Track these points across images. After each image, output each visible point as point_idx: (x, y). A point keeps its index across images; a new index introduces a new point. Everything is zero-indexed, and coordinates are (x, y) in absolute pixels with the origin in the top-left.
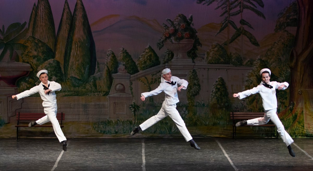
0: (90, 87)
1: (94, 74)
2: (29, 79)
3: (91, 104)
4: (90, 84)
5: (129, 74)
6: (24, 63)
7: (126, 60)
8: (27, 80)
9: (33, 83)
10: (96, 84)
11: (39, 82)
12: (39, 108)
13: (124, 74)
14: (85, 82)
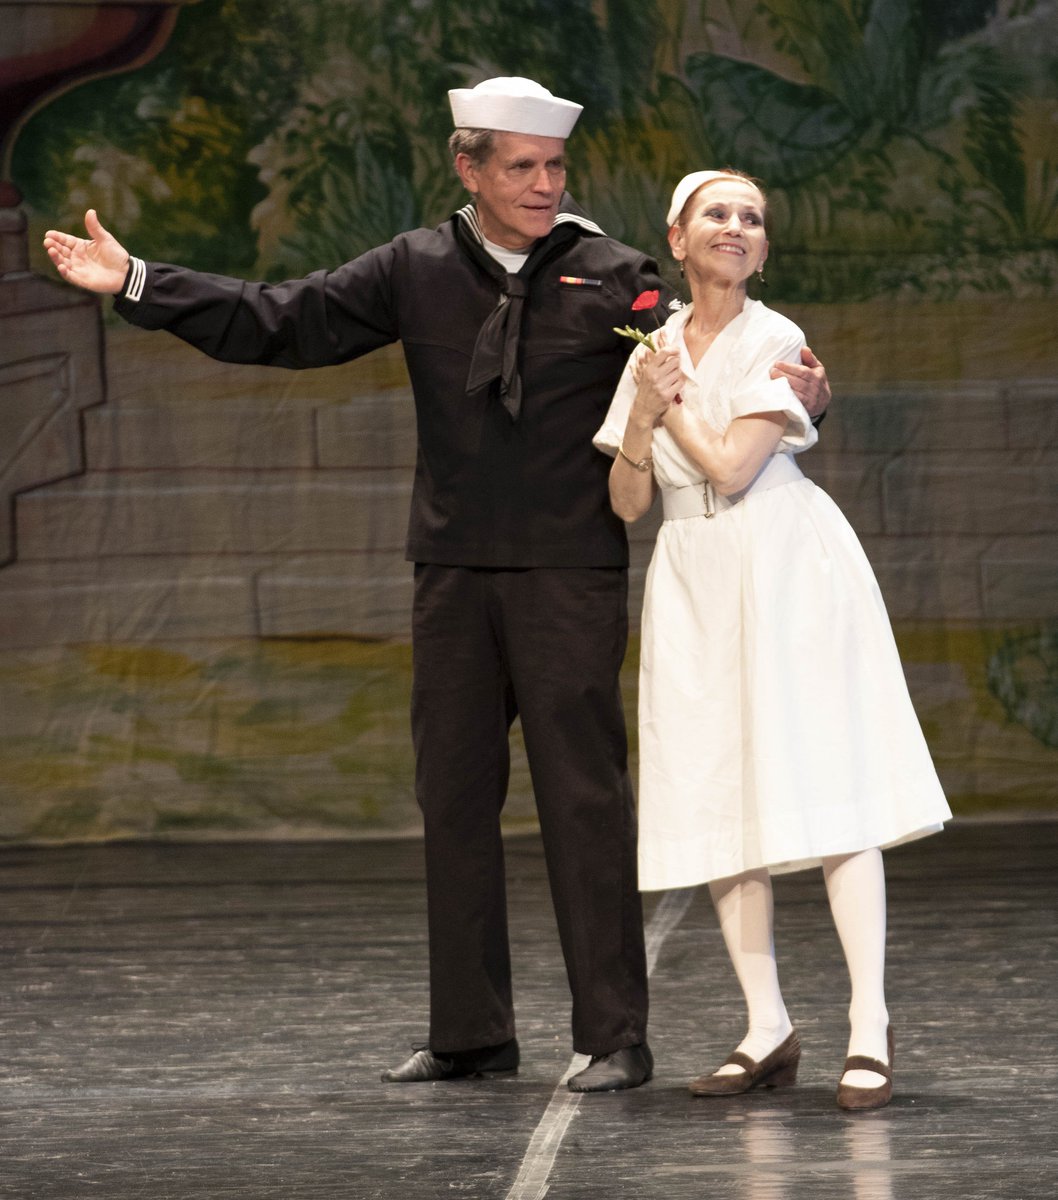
0: (942, 185)
1: (980, 23)
2: (170, 99)
3: (950, 394)
4: (939, 152)
8: (143, 110)
9: (226, 150)
10: (1015, 148)
11: (292, 135)
12: (306, 462)
14: (878, 125)
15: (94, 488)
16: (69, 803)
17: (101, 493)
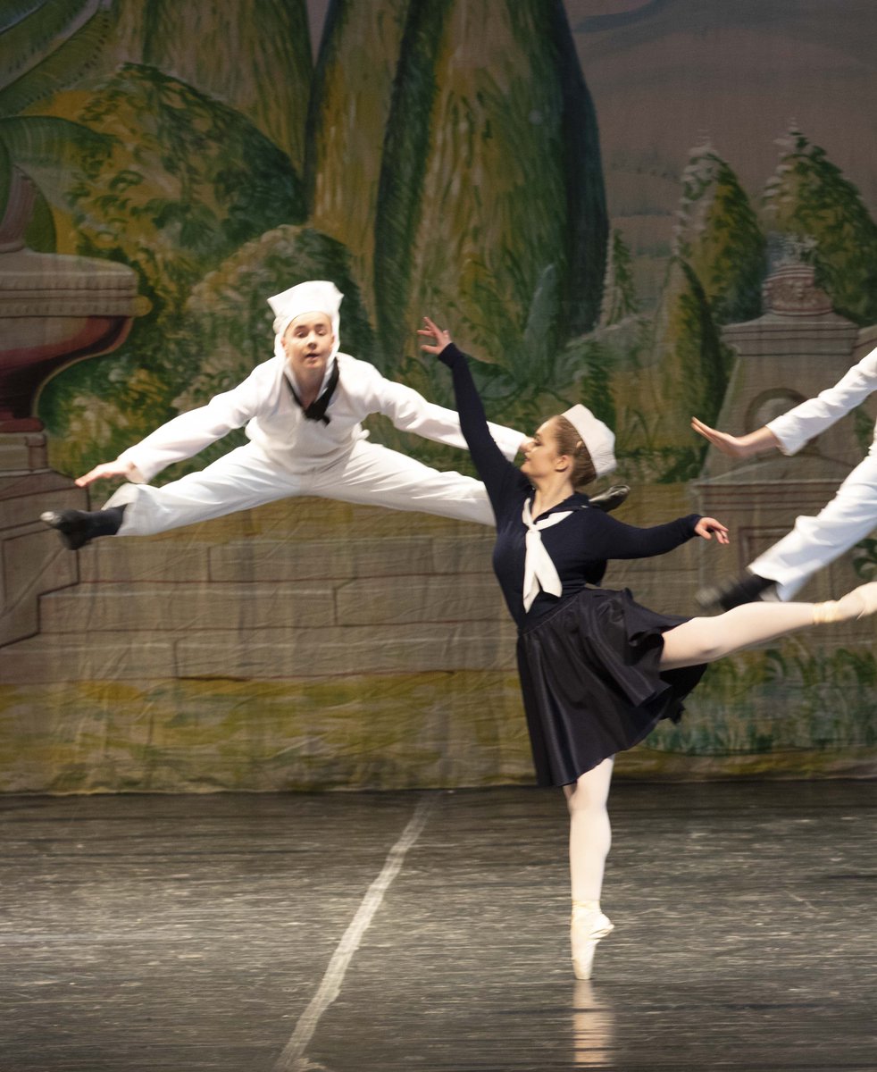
1: (589, 327)
2: (128, 370)
4: (566, 402)
5: (844, 323)
6: (86, 260)
7: (823, 218)
8: (113, 377)
9: (160, 399)
10: (610, 400)
11: (197, 391)
12: (204, 578)
13: (812, 323)
14: (532, 387)
15: (85, 592)
16: (69, 772)
17: (88, 595)
